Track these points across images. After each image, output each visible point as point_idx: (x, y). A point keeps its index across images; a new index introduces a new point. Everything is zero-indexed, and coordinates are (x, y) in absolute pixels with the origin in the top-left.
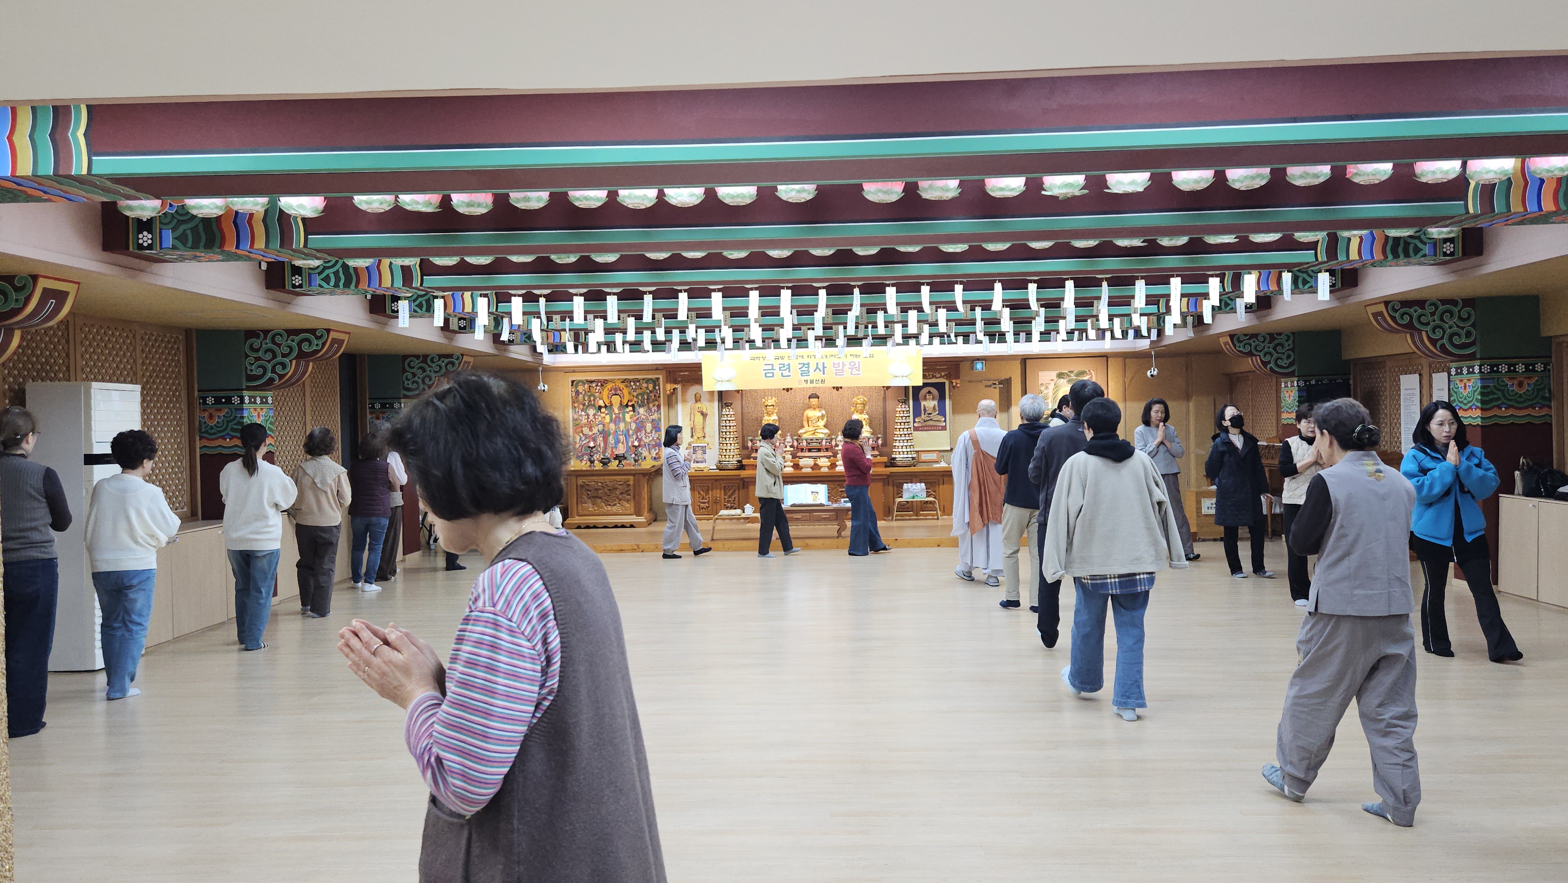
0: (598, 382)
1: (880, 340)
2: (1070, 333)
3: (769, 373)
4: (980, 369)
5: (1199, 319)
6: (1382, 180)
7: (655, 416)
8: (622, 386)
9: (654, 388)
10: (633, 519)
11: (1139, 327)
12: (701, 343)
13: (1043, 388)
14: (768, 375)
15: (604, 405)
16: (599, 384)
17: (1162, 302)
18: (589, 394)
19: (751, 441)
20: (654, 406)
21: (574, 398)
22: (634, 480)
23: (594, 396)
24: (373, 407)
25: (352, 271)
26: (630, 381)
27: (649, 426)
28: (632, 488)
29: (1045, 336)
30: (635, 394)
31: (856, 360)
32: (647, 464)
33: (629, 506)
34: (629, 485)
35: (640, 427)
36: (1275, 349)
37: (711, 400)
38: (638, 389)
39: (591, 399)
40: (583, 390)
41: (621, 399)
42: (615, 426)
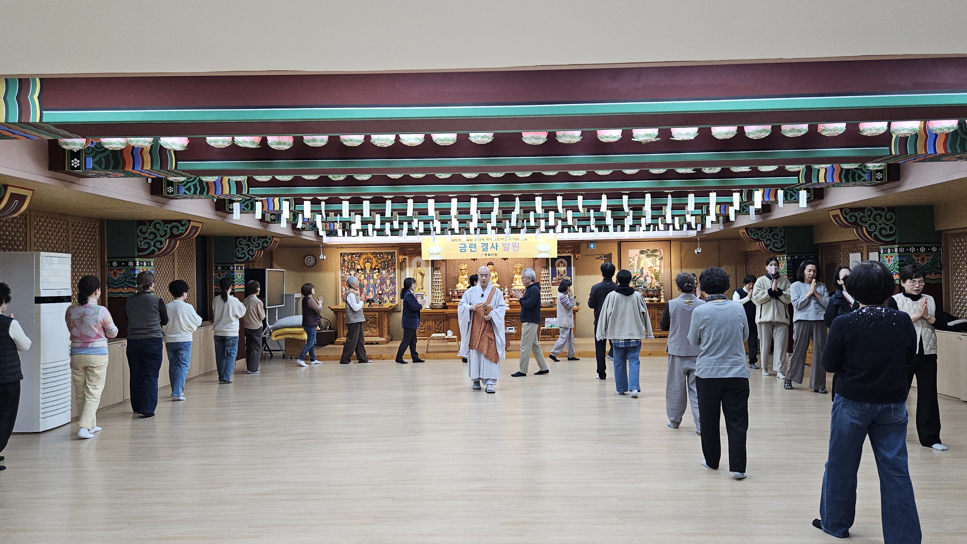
0: (357, 254)
1: (532, 230)
2: (648, 226)
3: (463, 249)
4: (593, 248)
5: (727, 218)
6: (840, 134)
7: (392, 275)
8: (372, 257)
9: (392, 258)
10: (378, 339)
11: (690, 223)
12: (421, 230)
13: (631, 260)
14: (462, 250)
15: (360, 268)
16: (358, 255)
17: (704, 207)
18: (351, 261)
19: (452, 291)
20: (391, 269)
21: (342, 264)
22: (379, 315)
23: (354, 263)
24: (217, 268)
25: (205, 184)
26: (377, 253)
27: (388, 282)
28: (377, 320)
29: (633, 228)
30: (380, 261)
31: (517, 242)
32: (387, 305)
33: (376, 331)
34: (376, 318)
35: (383, 282)
36: (773, 237)
37: (427, 266)
38: (382, 259)
39: (352, 265)
40: (348, 259)
41: (371, 265)
42: (367, 282)
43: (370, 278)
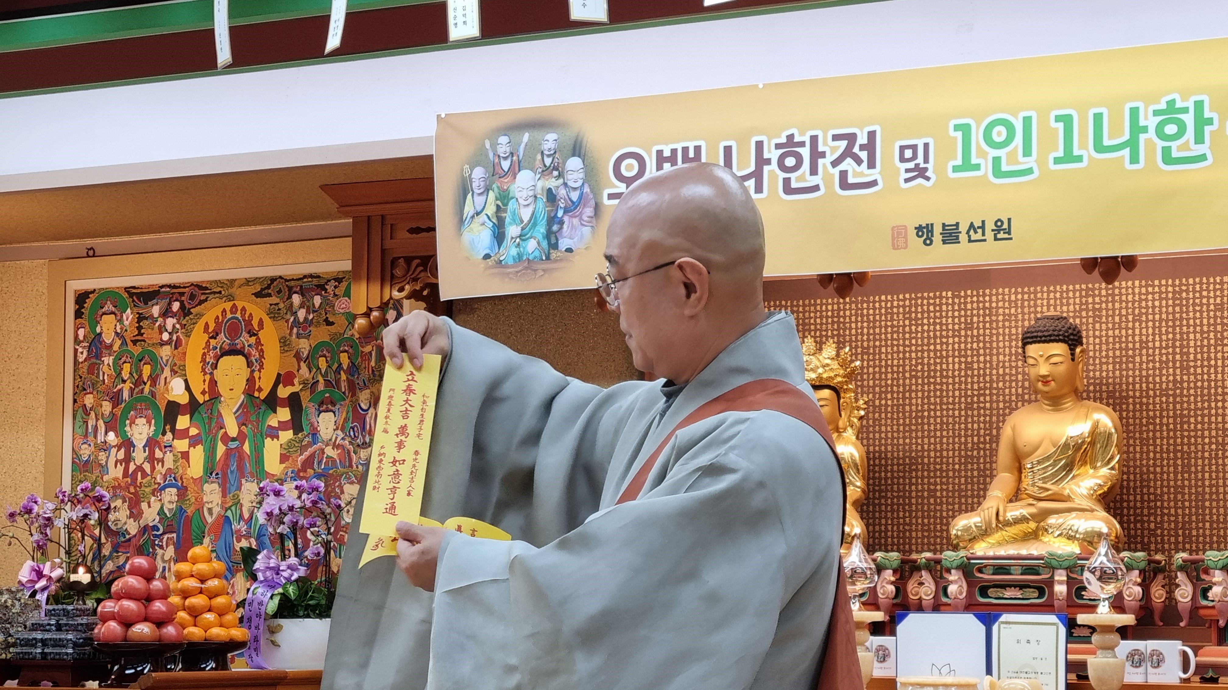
8: (257, 311)
15: (184, 399)
38: (318, 324)
39: (140, 376)
40: (116, 333)
41: (252, 372)
42: (224, 495)
43: (241, 472)
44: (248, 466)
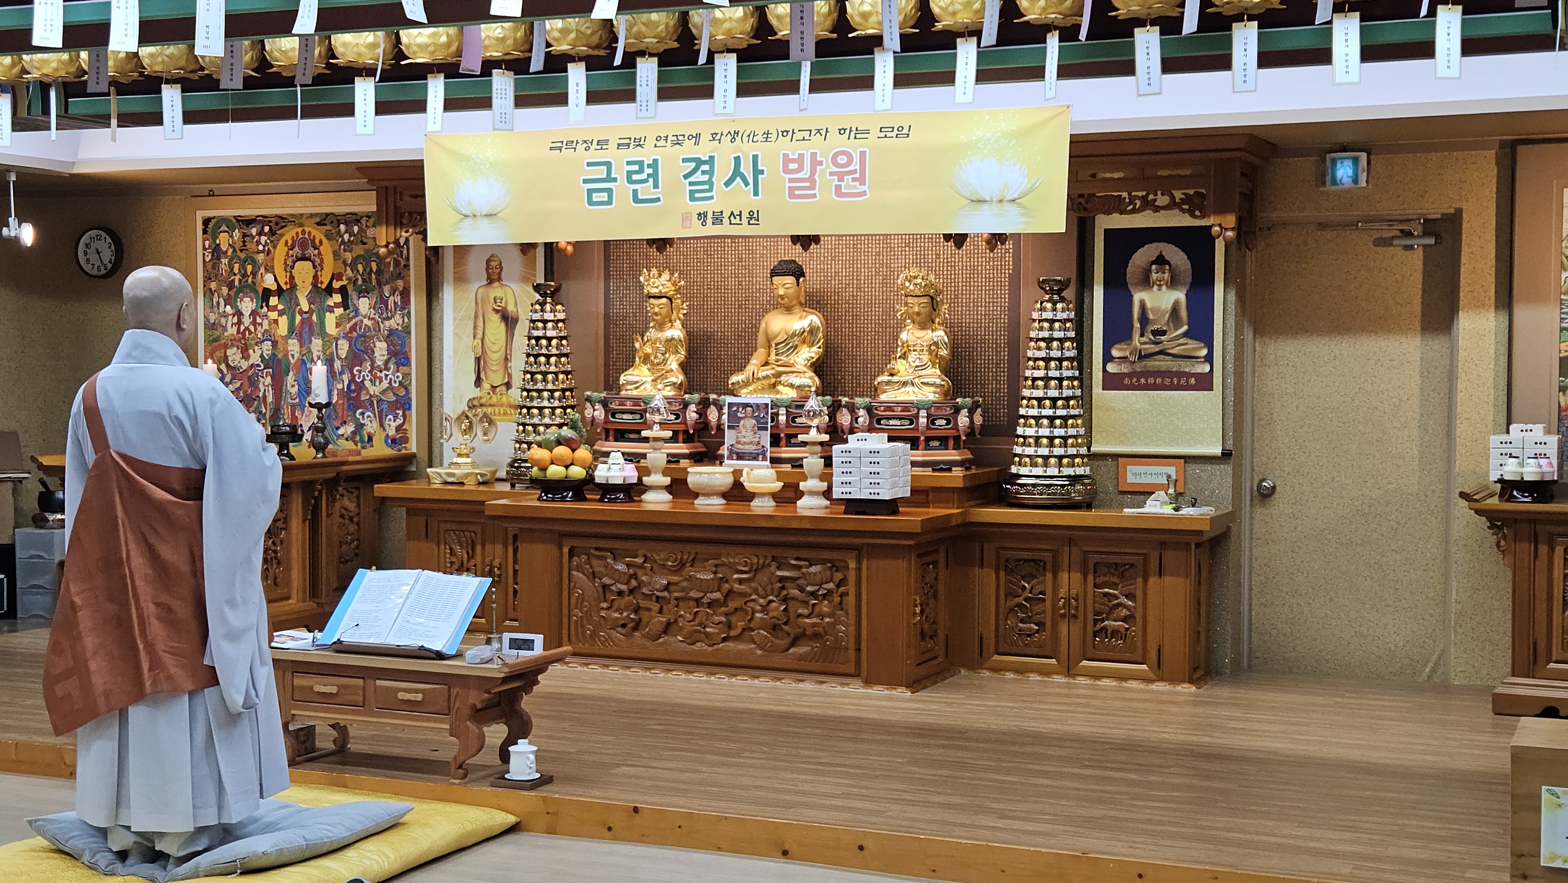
0: (264, 224)
3: (599, 189)
8: (318, 233)
14: (596, 196)
15: (274, 287)
16: (267, 229)
18: (243, 256)
23: (254, 262)
26: (337, 220)
30: (349, 257)
31: (855, 146)
38: (356, 244)
39: (246, 271)
40: (230, 245)
41: (316, 272)
42: (301, 347)
43: (311, 333)
44: (316, 329)
